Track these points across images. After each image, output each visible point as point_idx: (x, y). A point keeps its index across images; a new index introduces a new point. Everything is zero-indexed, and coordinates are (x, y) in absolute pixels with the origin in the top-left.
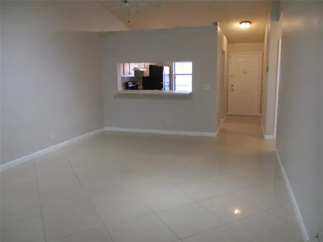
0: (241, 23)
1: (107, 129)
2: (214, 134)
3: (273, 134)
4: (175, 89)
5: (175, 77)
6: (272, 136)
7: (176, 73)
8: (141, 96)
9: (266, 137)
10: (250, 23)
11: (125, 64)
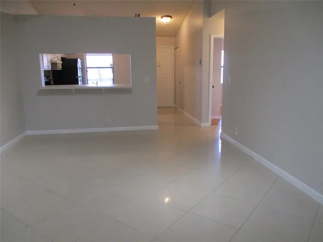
0: (162, 18)
1: (29, 133)
2: (156, 127)
3: (208, 122)
4: (88, 83)
5: (87, 71)
6: (207, 123)
7: (88, 66)
8: (74, 92)
9: (203, 125)
10: (171, 17)
11: (44, 55)
